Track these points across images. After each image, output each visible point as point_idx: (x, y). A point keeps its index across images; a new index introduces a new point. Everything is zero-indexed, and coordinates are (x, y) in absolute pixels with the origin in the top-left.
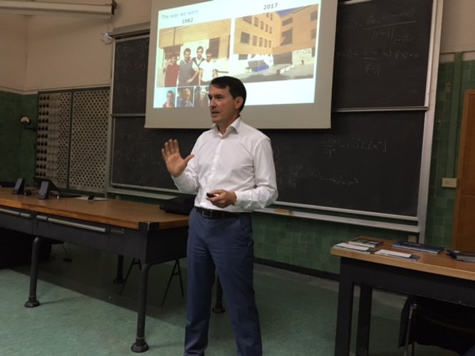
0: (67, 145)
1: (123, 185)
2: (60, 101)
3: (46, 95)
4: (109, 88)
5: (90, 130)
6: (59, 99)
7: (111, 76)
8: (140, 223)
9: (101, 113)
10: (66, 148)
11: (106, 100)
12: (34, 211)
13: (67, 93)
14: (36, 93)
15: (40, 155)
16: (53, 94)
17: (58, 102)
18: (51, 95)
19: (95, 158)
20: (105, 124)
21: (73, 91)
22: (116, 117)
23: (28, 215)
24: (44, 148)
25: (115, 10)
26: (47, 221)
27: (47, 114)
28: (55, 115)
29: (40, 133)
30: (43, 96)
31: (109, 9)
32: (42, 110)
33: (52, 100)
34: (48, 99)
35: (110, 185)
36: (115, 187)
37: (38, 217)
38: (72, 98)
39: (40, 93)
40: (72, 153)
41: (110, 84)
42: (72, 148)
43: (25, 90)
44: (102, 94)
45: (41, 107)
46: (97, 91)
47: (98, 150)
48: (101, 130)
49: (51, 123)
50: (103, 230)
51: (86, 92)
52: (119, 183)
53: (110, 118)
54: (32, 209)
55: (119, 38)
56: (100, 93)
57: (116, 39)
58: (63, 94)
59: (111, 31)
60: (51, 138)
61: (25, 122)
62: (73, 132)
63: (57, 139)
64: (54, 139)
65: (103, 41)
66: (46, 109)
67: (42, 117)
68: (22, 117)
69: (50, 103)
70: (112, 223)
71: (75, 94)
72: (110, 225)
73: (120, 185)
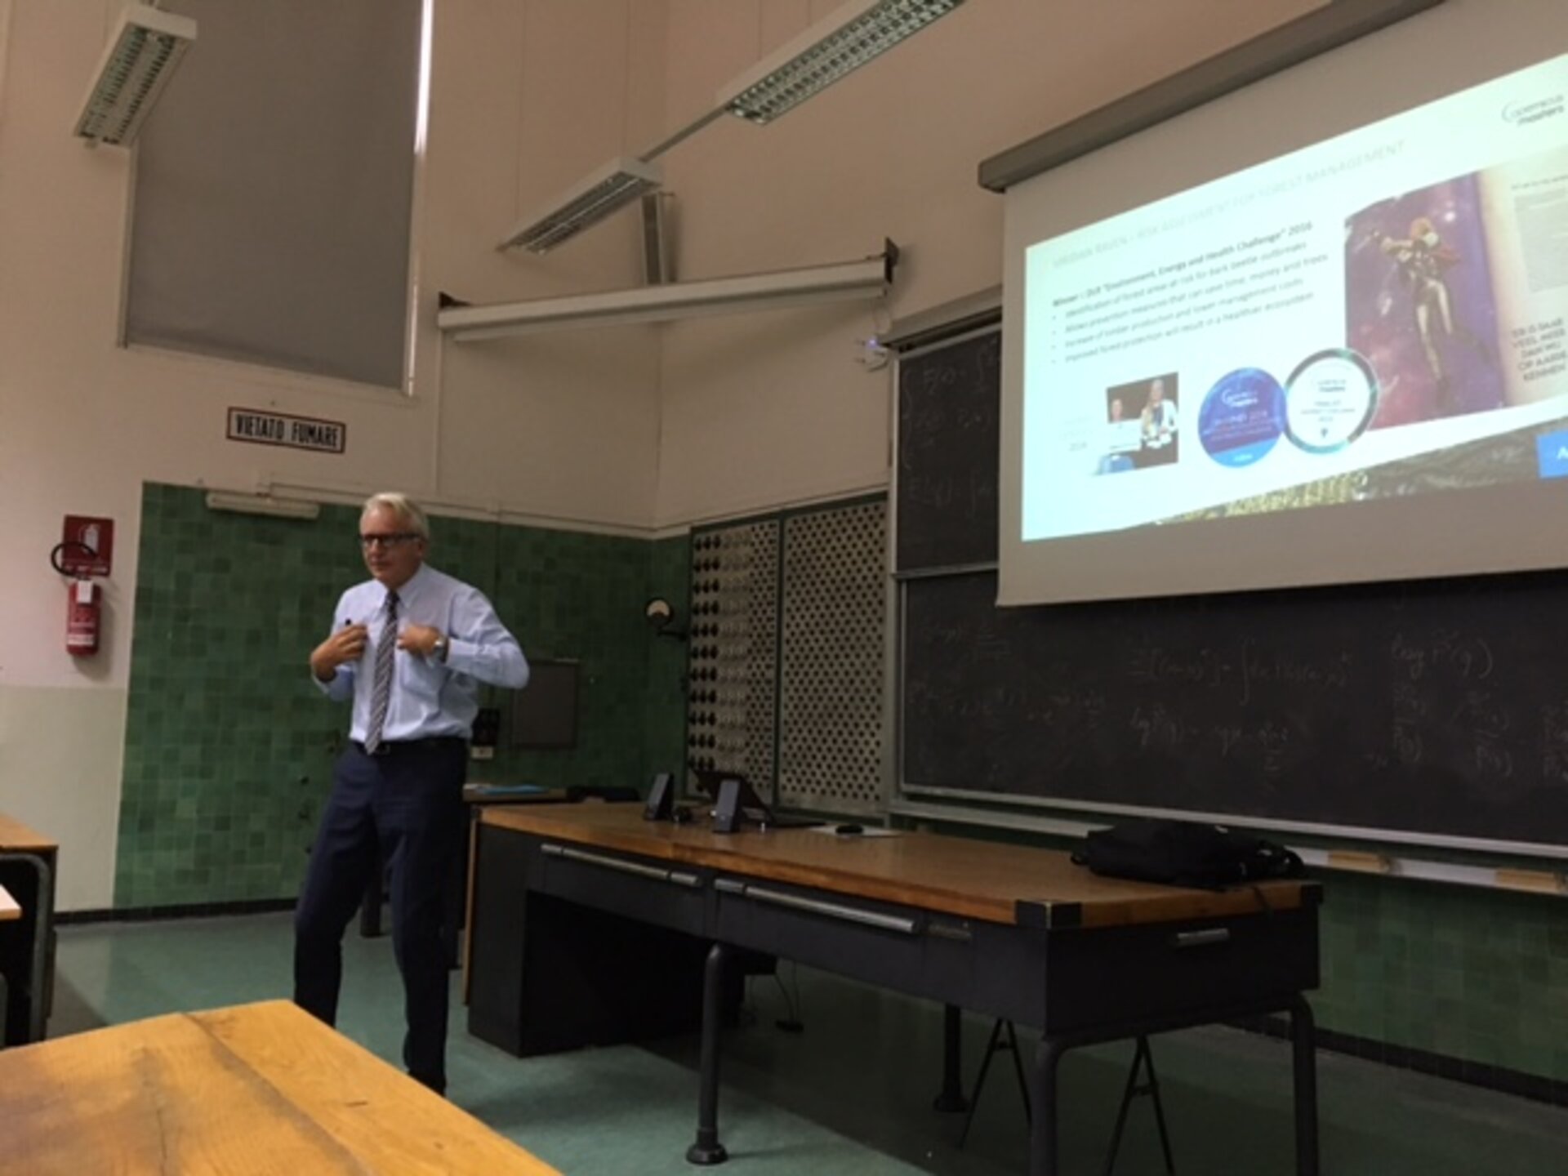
0: (771, 674)
1: (939, 791)
2: (748, 550)
3: (712, 535)
4: (884, 496)
5: (832, 625)
6: (745, 543)
7: (890, 462)
8: (1020, 904)
9: (865, 571)
10: (769, 682)
11: (876, 533)
12: (708, 868)
13: (766, 524)
14: (685, 530)
15: (698, 708)
16: (730, 531)
17: (745, 551)
18: (724, 535)
19: (852, 709)
20: (875, 605)
21: (783, 515)
22: (909, 581)
23: (691, 879)
24: (709, 686)
25: (896, 270)
26: (742, 897)
27: (716, 587)
28: (735, 590)
29: (698, 643)
30: (702, 537)
31: (878, 270)
32: (702, 577)
33: (726, 546)
34: (717, 544)
35: (898, 790)
36: (913, 797)
37: (721, 883)
38: (782, 536)
39: (695, 530)
40: (784, 698)
41: (887, 484)
42: (785, 680)
43: (656, 525)
44: (865, 517)
45: (698, 569)
46: (849, 510)
47: (857, 683)
48: (864, 623)
49: (726, 613)
50: (906, 925)
51: (819, 515)
52: (926, 784)
53: (891, 586)
54: (703, 862)
55: (910, 347)
56: (860, 513)
57: (901, 350)
58: (757, 526)
59: (883, 331)
60: (725, 658)
61: (659, 615)
62: (786, 633)
63: (744, 658)
64: (735, 658)
65: (864, 361)
66: (711, 576)
67: (700, 599)
68: (649, 603)
69: (723, 555)
70: (932, 902)
71: (789, 524)
72: (926, 911)
73: (928, 790)
